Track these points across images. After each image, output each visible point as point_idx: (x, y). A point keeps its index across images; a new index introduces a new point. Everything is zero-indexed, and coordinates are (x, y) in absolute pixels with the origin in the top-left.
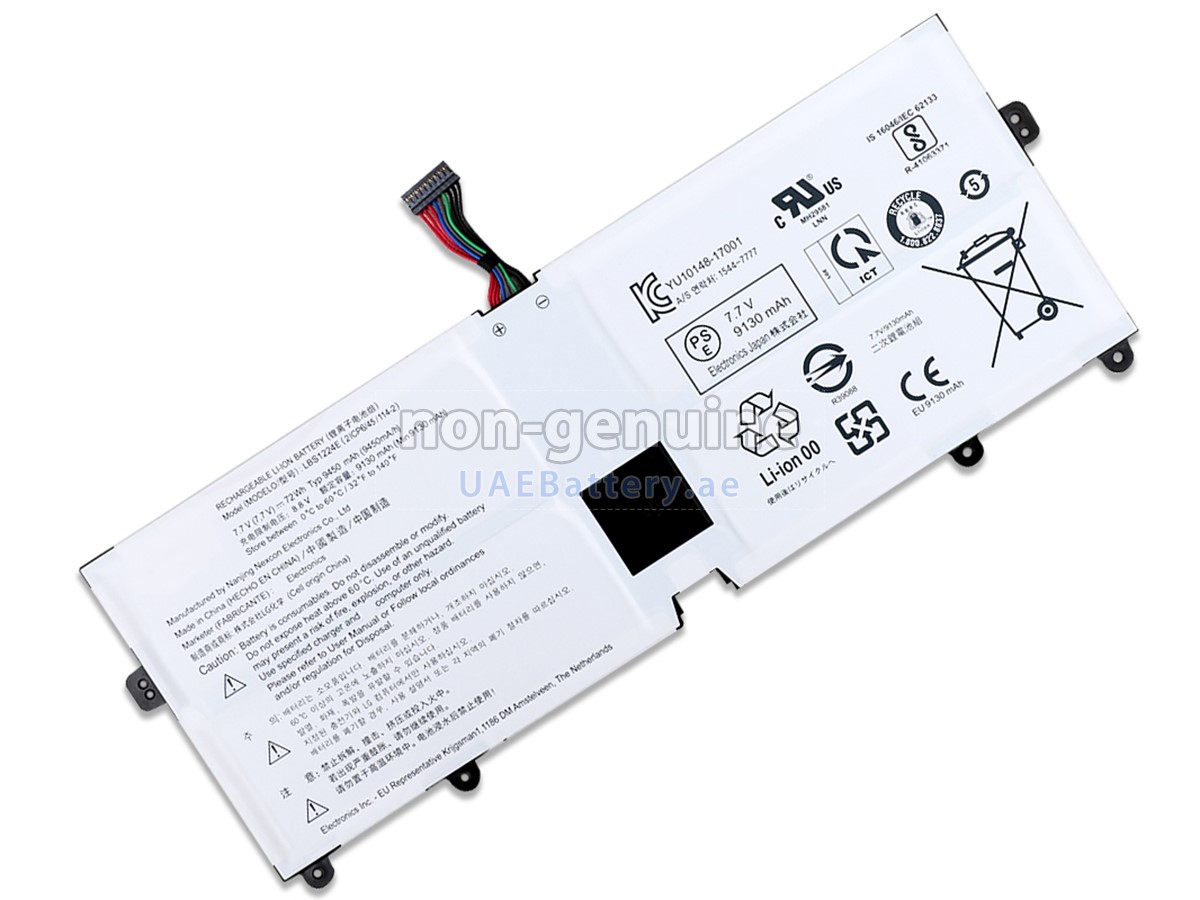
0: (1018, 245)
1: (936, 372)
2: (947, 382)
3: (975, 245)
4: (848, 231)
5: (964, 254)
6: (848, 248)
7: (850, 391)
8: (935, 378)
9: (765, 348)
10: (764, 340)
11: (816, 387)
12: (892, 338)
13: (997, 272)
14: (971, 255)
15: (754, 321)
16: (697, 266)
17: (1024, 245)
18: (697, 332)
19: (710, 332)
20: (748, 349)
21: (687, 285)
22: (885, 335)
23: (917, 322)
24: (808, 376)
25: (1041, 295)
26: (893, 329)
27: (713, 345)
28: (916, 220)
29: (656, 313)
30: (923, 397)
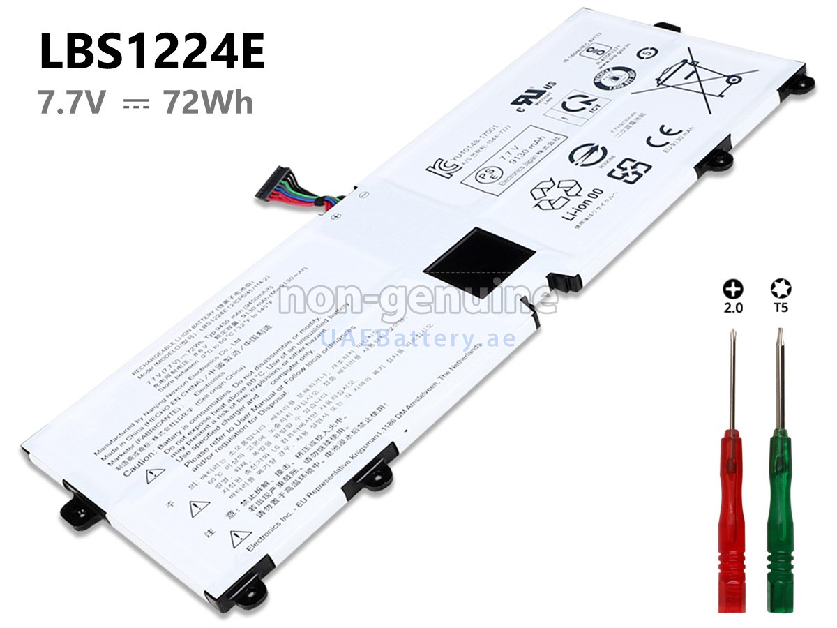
0: (694, 64)
1: (670, 130)
2: (681, 131)
3: (663, 73)
4: (570, 98)
5: (658, 80)
6: (574, 104)
7: (610, 159)
8: (670, 133)
9: (535, 162)
10: (534, 158)
11: (583, 165)
12: (628, 127)
13: (686, 78)
14: (663, 79)
15: (523, 154)
16: (470, 145)
17: (698, 63)
18: (484, 172)
19: (491, 169)
20: (524, 166)
21: (467, 155)
22: (622, 127)
23: (642, 115)
24: (575, 163)
25: (725, 76)
26: (627, 123)
27: (497, 173)
28: (616, 79)
29: (449, 174)
30: (667, 143)
